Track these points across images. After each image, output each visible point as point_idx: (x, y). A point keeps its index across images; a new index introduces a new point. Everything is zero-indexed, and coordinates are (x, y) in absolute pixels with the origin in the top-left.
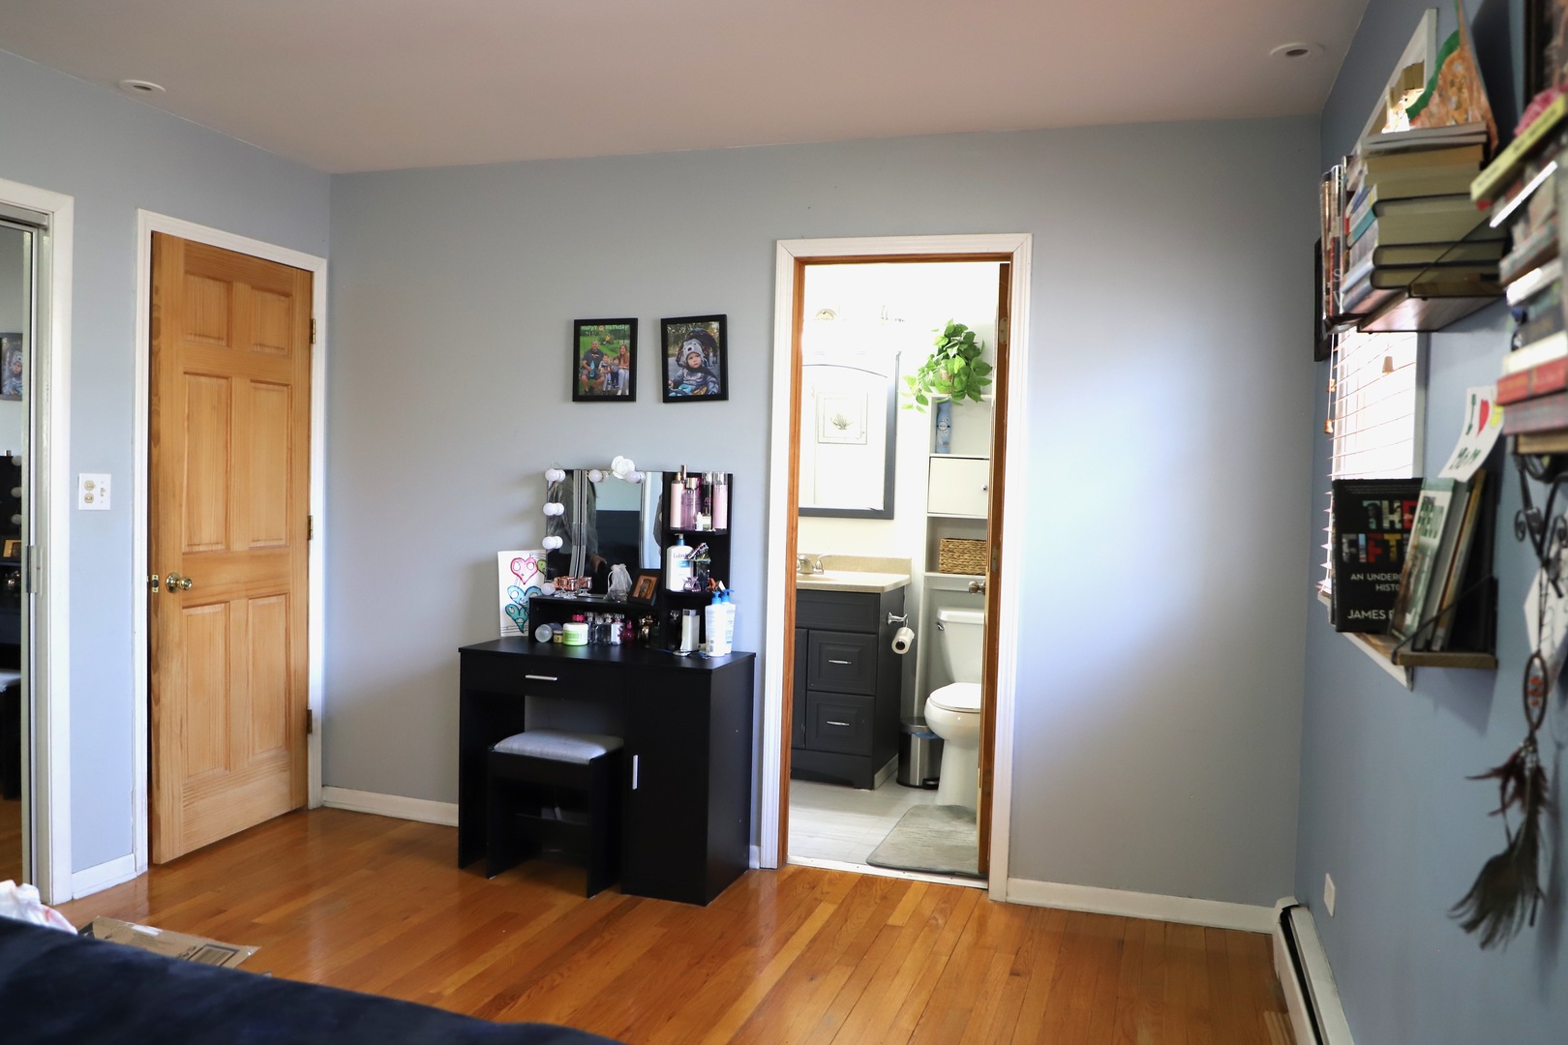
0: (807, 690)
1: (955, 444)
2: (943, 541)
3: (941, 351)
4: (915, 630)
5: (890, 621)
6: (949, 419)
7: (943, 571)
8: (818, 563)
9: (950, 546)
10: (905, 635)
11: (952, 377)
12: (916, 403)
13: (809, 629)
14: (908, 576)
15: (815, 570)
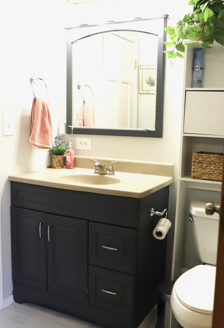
0: (88, 264)
1: (206, 81)
2: (194, 155)
3: (195, 9)
4: (173, 222)
5: (152, 215)
6: (203, 62)
7: (194, 178)
8: (111, 167)
9: (200, 159)
10: (164, 226)
11: (203, 25)
12: (176, 51)
13: (89, 221)
14: (170, 178)
15: (108, 172)
